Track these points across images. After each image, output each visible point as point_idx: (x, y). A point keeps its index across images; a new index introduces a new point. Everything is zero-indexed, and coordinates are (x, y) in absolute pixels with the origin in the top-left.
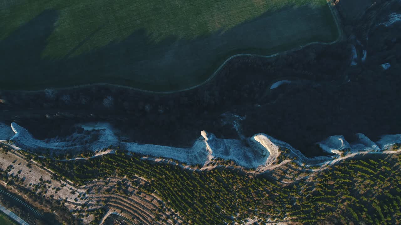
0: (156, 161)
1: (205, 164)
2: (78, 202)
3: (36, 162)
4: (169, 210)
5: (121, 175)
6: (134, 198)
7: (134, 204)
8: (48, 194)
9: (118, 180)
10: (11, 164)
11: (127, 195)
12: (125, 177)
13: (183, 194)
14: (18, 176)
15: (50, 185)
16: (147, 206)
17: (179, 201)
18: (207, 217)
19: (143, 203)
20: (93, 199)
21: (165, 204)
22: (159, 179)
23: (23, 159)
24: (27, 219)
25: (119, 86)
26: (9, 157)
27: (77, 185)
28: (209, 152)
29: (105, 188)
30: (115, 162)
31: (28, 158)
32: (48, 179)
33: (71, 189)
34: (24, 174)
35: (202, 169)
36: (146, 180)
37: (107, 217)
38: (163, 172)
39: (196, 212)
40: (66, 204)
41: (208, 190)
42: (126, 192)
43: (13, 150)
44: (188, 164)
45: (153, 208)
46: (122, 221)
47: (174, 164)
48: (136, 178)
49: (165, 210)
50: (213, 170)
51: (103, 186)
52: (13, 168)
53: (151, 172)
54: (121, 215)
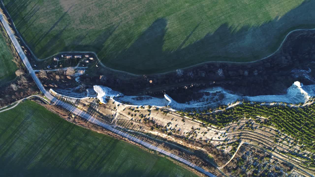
0: (271, 105)
1: (305, 102)
2: (220, 139)
3: (188, 118)
4: (283, 135)
5: (248, 117)
6: (258, 131)
7: (257, 135)
8: (198, 138)
9: (246, 121)
10: (170, 121)
11: (253, 130)
12: (250, 118)
13: (294, 123)
14: (175, 129)
15: (199, 131)
16: (267, 135)
17: (291, 128)
18: (312, 135)
19: (264, 133)
20: (231, 136)
21: (280, 132)
22: (275, 116)
23: (178, 117)
24: (184, 156)
25: (220, 62)
26: (168, 117)
27: (219, 128)
28: (304, 94)
29: (238, 127)
30: (244, 109)
31: (183, 115)
32: (197, 128)
33: (215, 131)
34: (179, 126)
35: (304, 105)
36: (265, 118)
37: (241, 146)
38: (277, 111)
39: (304, 133)
40: (212, 142)
41: (310, 118)
42: (252, 128)
43: (170, 112)
44: (293, 103)
45: (272, 136)
46: (251, 147)
47: (283, 105)
48: (258, 118)
49: (280, 135)
50: (312, 104)
51: (236, 126)
52: (171, 124)
53: (269, 112)
54: (249, 144)
